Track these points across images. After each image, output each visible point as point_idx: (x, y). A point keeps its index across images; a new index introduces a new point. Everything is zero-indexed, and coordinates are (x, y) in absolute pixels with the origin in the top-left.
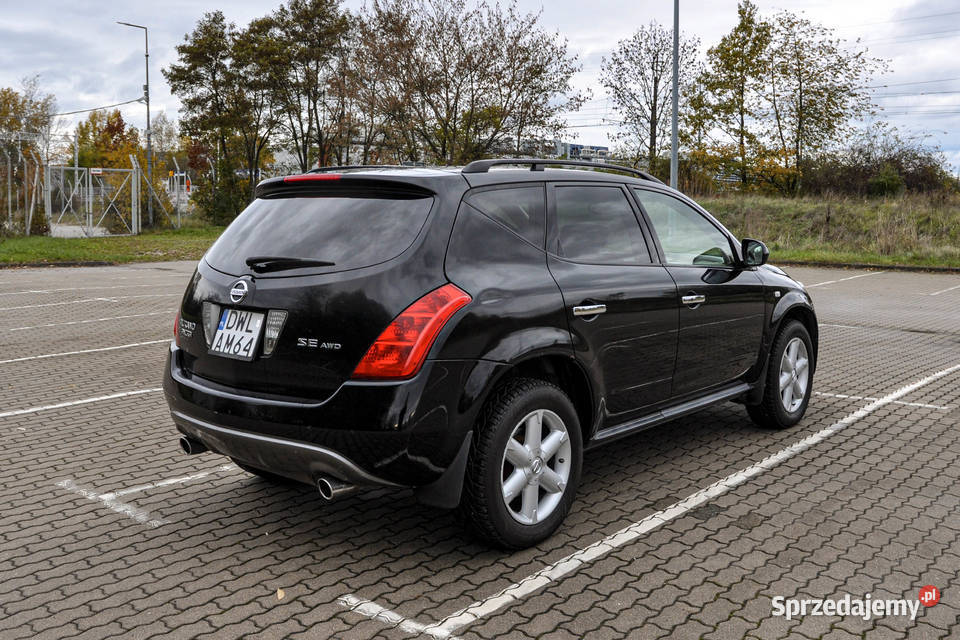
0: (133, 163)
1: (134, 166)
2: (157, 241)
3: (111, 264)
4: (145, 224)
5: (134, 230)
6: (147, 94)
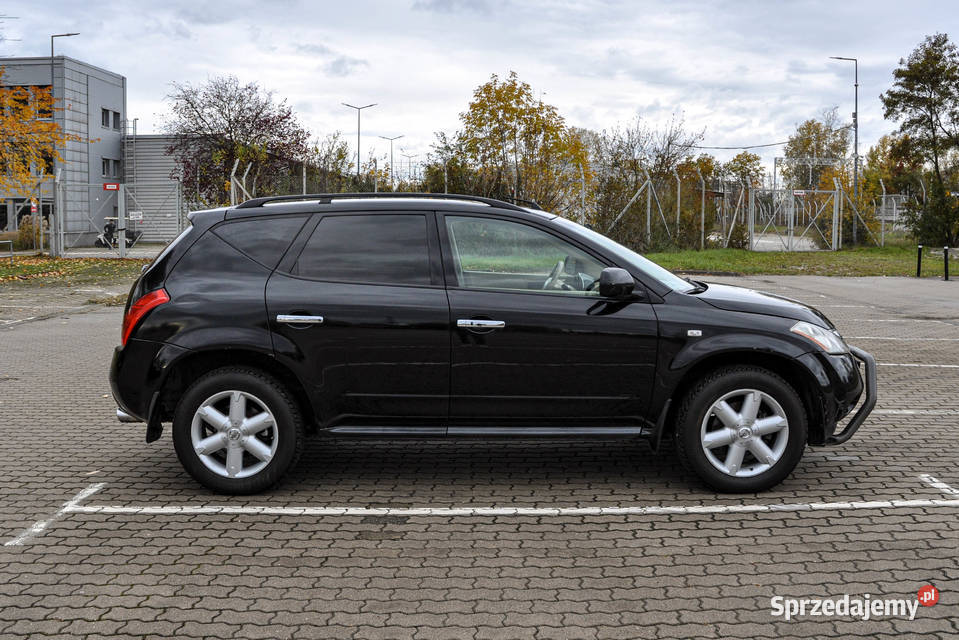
0: (836, 185)
1: (837, 187)
2: (856, 257)
4: (845, 241)
5: (834, 246)
6: (855, 121)
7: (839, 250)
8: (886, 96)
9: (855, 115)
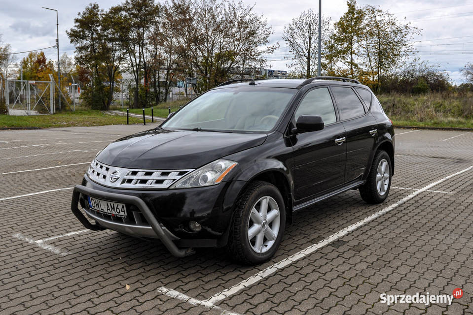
0: (51, 78)
2: (63, 117)
3: (40, 129)
4: (57, 109)
5: (52, 111)
6: (58, 44)
7: (54, 114)
8: (70, 31)
9: (57, 40)
